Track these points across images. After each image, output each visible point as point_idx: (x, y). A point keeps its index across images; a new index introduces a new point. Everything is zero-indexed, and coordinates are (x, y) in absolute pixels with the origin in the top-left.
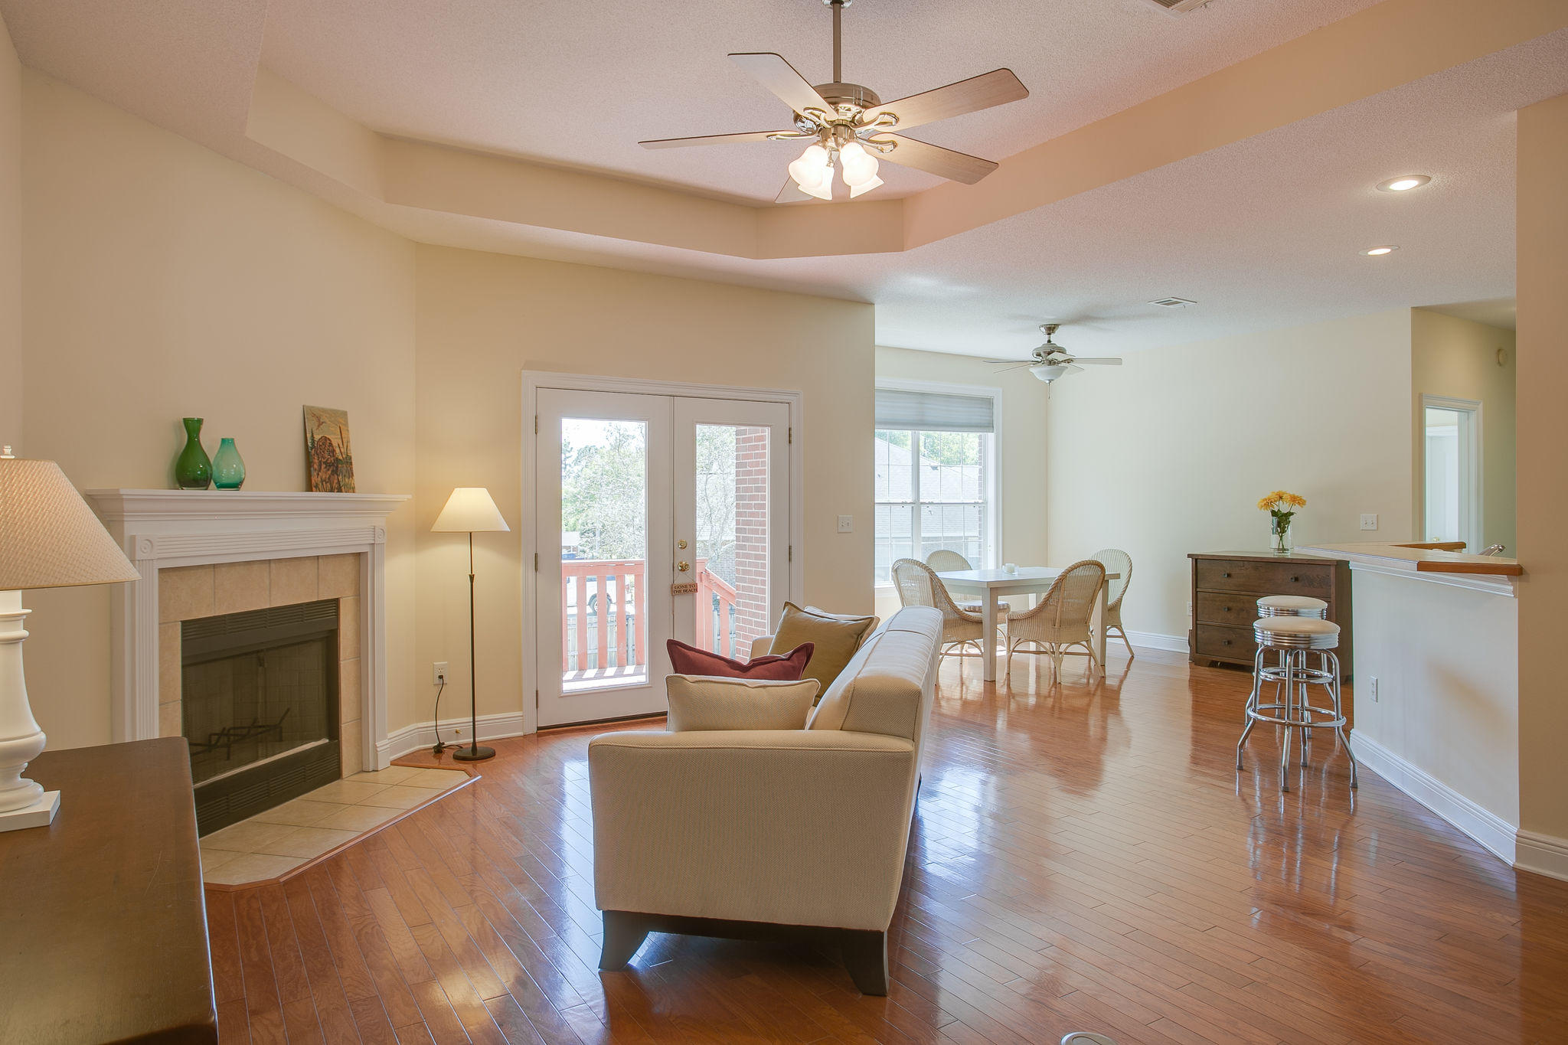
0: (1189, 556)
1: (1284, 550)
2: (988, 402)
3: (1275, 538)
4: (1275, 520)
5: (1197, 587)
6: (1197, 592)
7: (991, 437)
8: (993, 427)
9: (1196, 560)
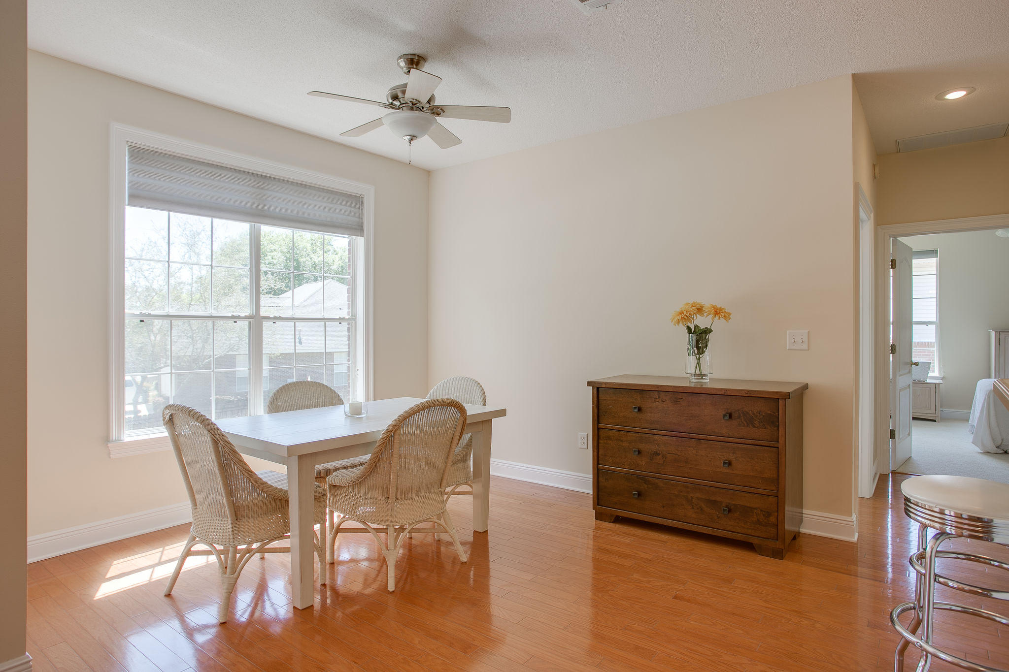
0: (590, 384)
1: (702, 376)
2: (357, 201)
3: (693, 360)
4: (693, 338)
5: (598, 422)
6: (598, 429)
7: (361, 241)
8: (362, 230)
9: (598, 388)
